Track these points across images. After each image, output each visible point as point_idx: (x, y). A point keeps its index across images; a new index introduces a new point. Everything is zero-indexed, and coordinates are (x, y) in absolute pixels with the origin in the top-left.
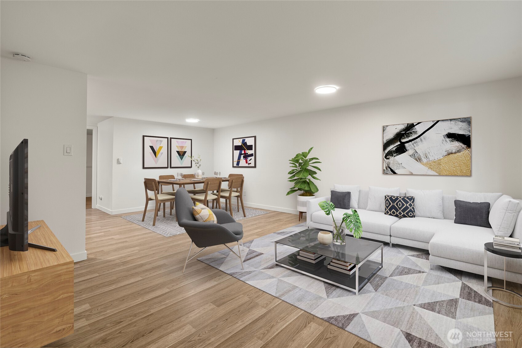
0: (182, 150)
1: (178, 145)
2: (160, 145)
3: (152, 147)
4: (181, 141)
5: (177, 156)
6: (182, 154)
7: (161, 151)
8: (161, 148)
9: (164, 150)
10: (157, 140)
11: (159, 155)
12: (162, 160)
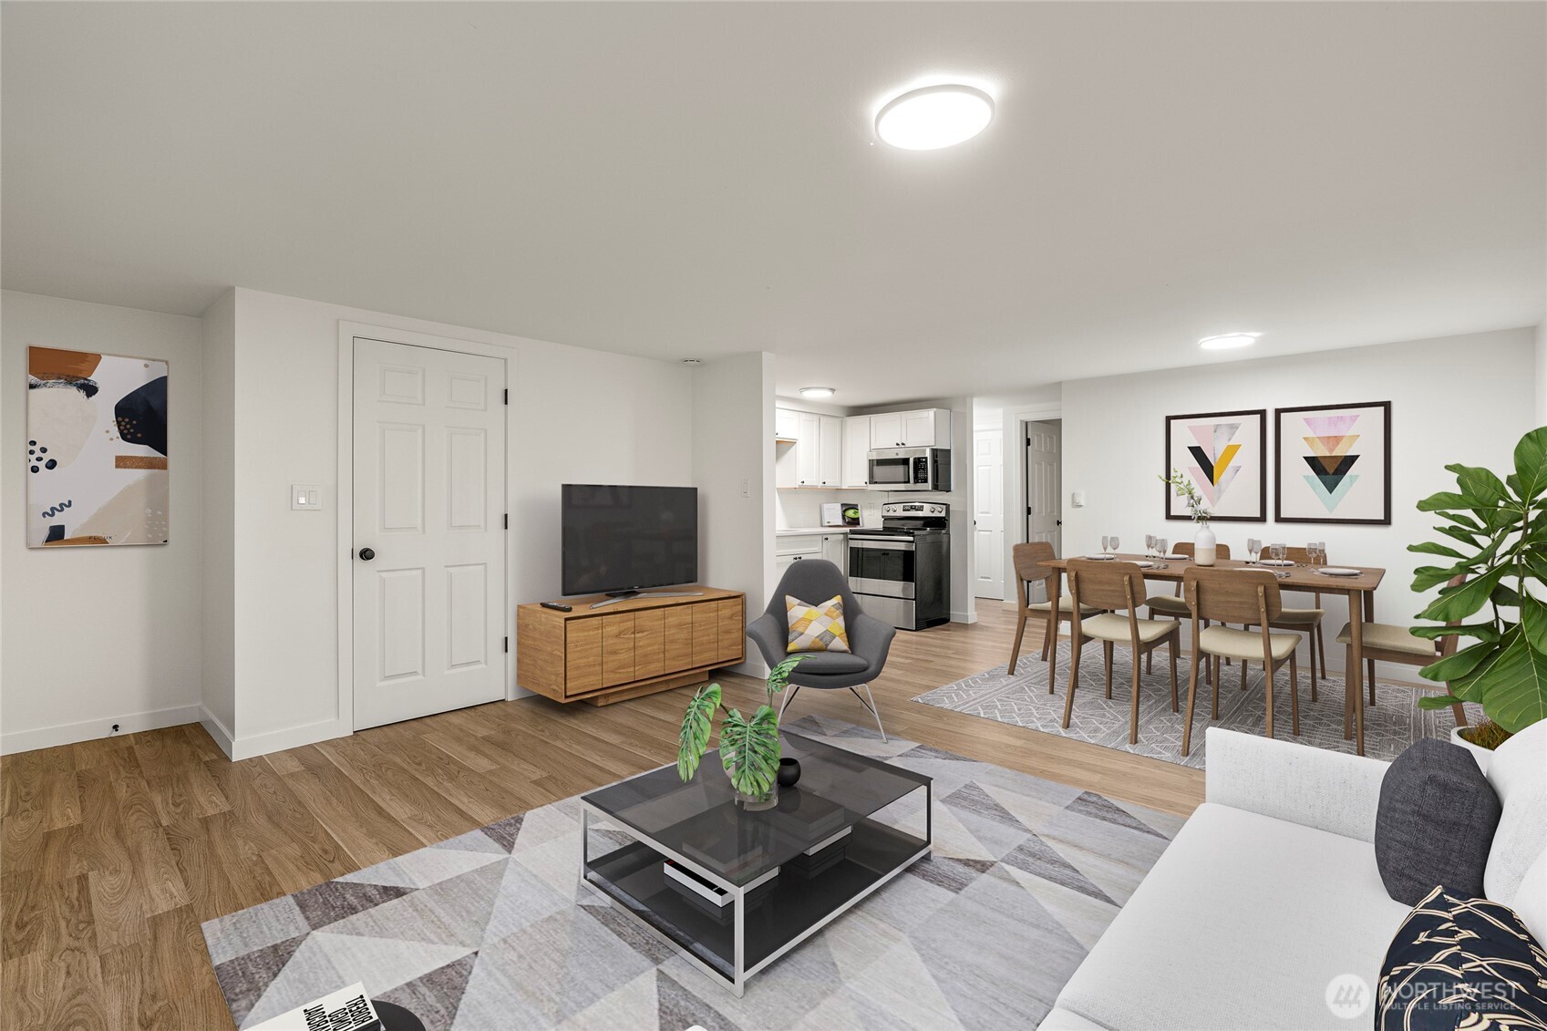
0: (1332, 450)
1: (1311, 434)
2: (1230, 440)
3: (1197, 452)
4: (1330, 418)
5: (1306, 478)
6: (1331, 470)
7: (1233, 463)
8: (1232, 450)
9: (1248, 459)
10: (1217, 426)
11: (1223, 477)
12: (1239, 491)
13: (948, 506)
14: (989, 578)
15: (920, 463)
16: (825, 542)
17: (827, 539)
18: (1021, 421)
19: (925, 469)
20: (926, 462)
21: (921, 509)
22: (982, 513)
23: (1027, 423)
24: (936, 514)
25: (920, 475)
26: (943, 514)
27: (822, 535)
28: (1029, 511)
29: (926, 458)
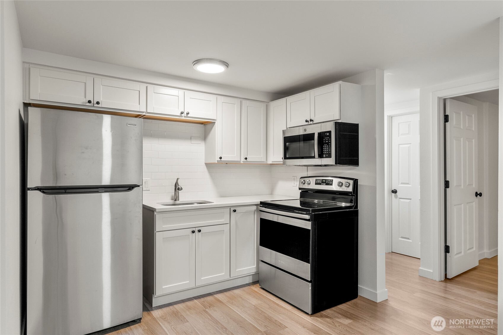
13: (356, 182)
14: (408, 239)
15: (323, 137)
16: (232, 213)
17: (235, 211)
18: (439, 98)
19: (329, 144)
20: (330, 136)
21: (329, 183)
22: (402, 183)
23: (445, 100)
24: (344, 189)
25: (325, 149)
26: (350, 189)
27: (230, 207)
28: (447, 184)
29: (330, 132)
